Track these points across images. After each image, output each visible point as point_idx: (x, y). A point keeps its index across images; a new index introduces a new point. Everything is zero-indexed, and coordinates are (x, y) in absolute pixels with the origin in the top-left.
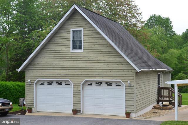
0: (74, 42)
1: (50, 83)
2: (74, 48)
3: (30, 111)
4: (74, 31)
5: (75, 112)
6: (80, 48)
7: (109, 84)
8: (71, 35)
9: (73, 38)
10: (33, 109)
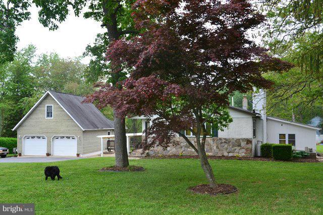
0: (48, 113)
1: (33, 137)
2: (48, 116)
3: (20, 155)
4: (48, 106)
5: (48, 155)
6: (51, 116)
7: (68, 138)
8: (46, 108)
9: (47, 110)
10: (22, 154)
